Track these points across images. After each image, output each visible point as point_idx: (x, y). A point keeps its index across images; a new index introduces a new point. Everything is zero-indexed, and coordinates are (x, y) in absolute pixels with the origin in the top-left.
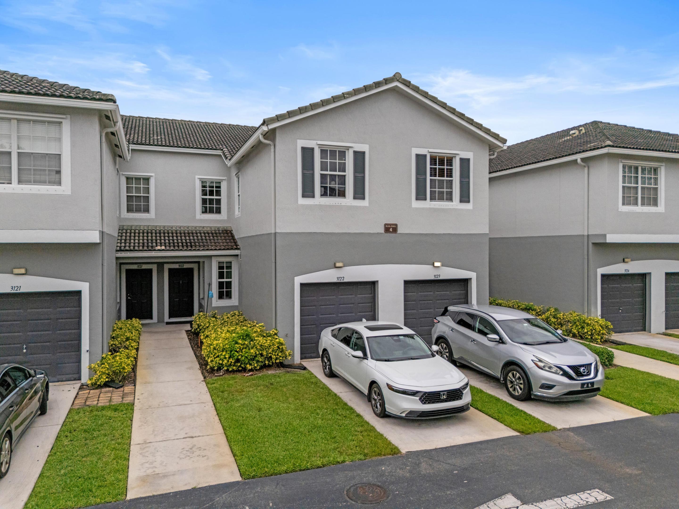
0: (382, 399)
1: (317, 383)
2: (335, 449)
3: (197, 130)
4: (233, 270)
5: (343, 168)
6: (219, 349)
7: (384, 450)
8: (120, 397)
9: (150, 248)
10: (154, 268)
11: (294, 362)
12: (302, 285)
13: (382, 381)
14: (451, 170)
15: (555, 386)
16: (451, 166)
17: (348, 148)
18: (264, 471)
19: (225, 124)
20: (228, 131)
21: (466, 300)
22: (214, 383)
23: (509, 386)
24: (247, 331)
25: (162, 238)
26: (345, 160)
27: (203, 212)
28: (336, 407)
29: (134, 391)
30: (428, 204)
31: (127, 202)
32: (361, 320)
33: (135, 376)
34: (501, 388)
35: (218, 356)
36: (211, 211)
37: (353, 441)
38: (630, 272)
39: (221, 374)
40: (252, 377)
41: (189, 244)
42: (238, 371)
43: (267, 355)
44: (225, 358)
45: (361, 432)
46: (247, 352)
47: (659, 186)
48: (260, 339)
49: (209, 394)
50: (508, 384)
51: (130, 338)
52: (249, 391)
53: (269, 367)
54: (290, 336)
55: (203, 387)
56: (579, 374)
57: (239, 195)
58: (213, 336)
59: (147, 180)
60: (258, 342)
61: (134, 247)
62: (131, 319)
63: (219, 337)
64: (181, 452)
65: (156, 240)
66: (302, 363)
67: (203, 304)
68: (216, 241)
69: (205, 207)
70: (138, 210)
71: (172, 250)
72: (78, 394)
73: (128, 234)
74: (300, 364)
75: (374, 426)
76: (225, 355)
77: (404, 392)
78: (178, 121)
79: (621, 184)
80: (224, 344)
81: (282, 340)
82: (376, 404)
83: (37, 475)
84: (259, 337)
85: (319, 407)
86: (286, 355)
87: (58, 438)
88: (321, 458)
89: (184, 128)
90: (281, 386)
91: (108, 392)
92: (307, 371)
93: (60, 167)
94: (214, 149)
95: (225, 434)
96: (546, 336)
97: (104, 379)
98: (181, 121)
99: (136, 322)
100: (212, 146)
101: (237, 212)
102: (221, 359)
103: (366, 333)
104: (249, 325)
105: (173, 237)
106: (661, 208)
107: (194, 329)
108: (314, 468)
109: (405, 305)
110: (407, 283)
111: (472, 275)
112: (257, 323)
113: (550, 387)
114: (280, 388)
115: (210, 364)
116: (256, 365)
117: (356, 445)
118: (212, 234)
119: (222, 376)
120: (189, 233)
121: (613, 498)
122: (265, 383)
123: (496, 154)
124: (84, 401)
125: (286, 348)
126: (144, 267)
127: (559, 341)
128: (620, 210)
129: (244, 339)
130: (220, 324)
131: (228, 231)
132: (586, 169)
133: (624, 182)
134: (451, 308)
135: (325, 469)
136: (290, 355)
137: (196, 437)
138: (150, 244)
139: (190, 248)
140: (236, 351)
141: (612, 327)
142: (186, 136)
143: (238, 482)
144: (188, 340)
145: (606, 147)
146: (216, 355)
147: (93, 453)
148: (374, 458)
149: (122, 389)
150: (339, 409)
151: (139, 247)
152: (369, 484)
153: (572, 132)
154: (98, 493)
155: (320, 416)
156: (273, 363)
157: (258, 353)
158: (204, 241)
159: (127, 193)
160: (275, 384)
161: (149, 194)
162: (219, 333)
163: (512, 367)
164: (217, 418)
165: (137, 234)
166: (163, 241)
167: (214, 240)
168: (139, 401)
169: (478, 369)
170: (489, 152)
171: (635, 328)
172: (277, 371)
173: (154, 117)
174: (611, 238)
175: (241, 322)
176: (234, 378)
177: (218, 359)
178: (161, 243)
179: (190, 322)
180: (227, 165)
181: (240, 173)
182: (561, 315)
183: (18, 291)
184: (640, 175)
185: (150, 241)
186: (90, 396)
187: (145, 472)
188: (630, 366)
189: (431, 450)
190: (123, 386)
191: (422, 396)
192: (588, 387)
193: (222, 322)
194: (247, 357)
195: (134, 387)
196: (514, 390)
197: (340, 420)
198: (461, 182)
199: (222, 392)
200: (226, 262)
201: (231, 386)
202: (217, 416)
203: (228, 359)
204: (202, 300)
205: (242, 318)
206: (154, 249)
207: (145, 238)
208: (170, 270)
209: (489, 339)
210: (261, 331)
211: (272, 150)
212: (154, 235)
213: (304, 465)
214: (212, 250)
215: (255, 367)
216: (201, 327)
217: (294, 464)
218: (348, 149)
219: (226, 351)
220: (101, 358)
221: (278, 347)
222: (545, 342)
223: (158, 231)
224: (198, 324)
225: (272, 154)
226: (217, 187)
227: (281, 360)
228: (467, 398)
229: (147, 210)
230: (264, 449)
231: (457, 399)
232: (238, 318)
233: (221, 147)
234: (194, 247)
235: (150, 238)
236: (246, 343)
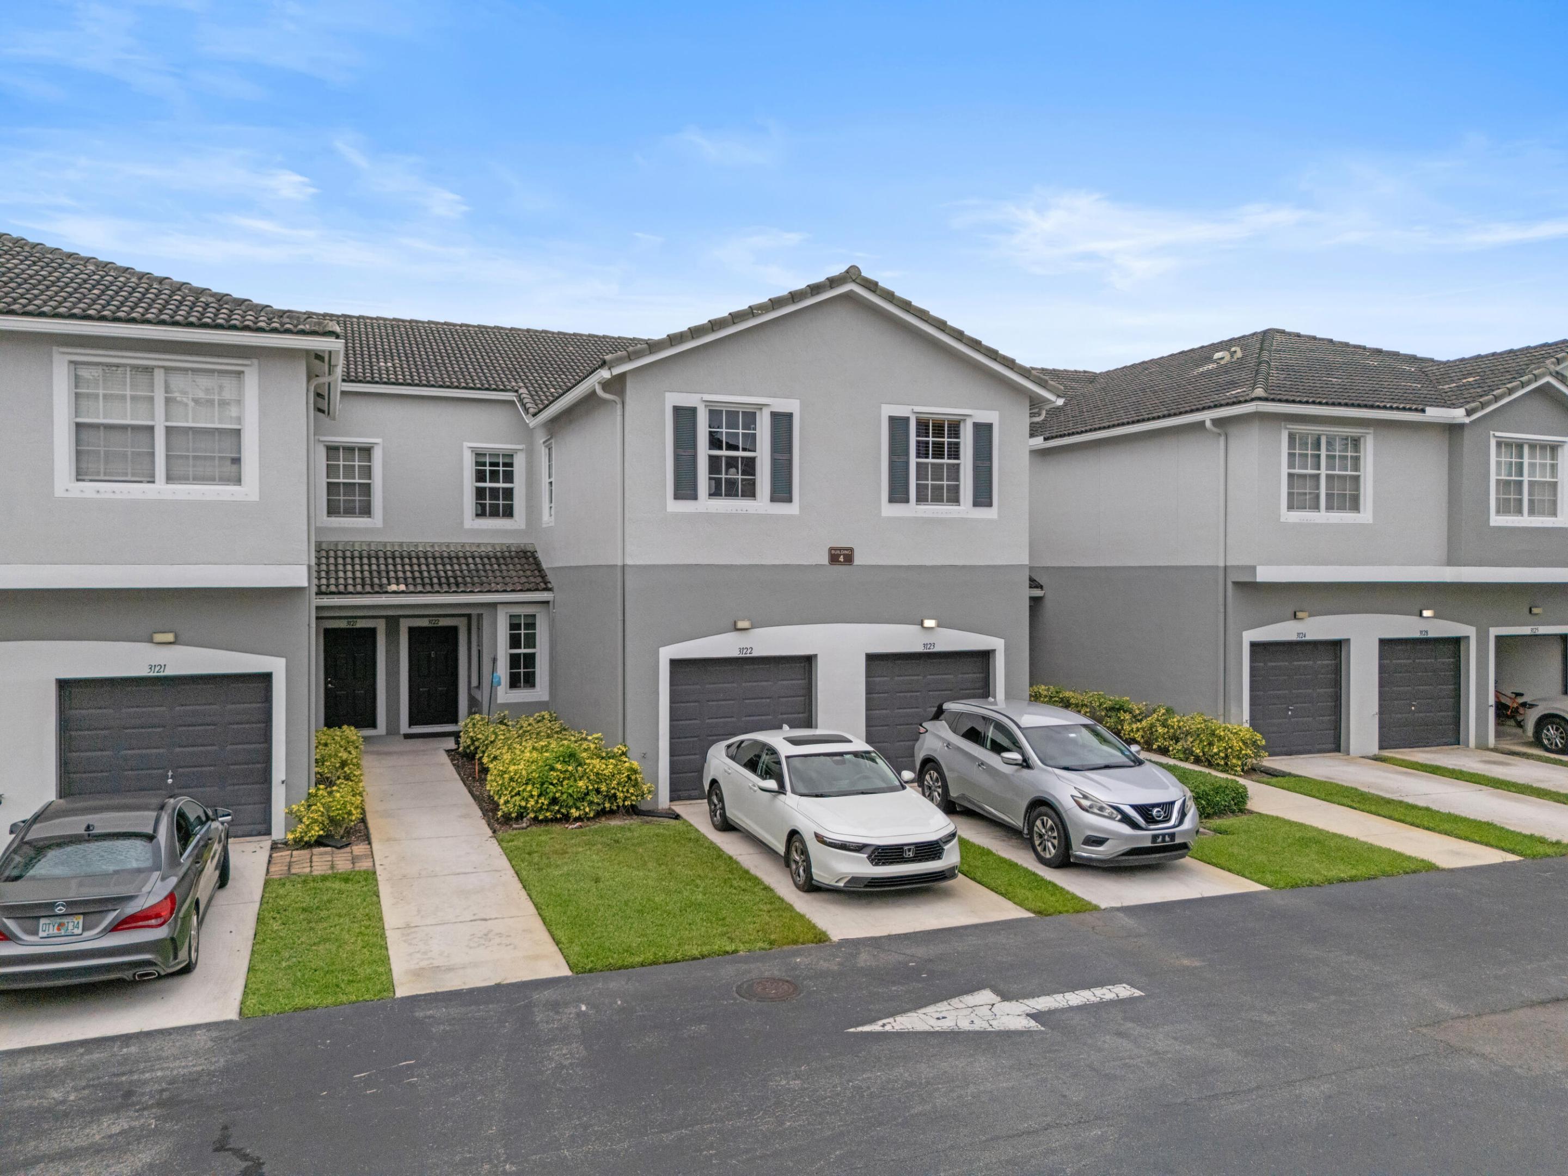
0: (807, 861)
1: (698, 841)
2: (723, 934)
3: (464, 345)
4: (537, 631)
5: (751, 443)
6: (519, 780)
7: (802, 936)
8: (348, 862)
9: (377, 589)
10: (381, 627)
11: (658, 805)
12: (674, 663)
13: (807, 830)
14: (957, 444)
15: (1108, 839)
16: (958, 438)
17: (761, 407)
18: (608, 963)
19: (519, 330)
20: (525, 344)
21: (984, 690)
22: (512, 841)
23: (1037, 843)
24: (569, 747)
25: (399, 567)
26: (754, 429)
27: (477, 515)
28: (730, 876)
29: (370, 853)
30: (912, 510)
31: (328, 494)
32: (781, 728)
33: (366, 828)
34: (1025, 848)
35: (518, 794)
36: (494, 513)
37: (754, 923)
38: (1308, 638)
39: (524, 825)
40: (582, 830)
41: (452, 580)
42: (555, 820)
43: (607, 792)
44: (532, 796)
45: (769, 912)
46: (571, 786)
47: (1361, 473)
48: (596, 762)
49: (504, 857)
50: (1035, 838)
51: (349, 762)
52: (577, 853)
53: (612, 813)
54: (650, 757)
55: (494, 847)
56: (1150, 820)
57: (551, 483)
58: (507, 757)
59: (366, 451)
60: (591, 767)
61: (346, 586)
62: (340, 727)
63: (518, 758)
64: (470, 940)
65: (388, 572)
66: (674, 808)
67: (480, 699)
68: (505, 573)
69: (481, 504)
70: (349, 512)
71: (421, 592)
72: (270, 856)
73: (332, 561)
74: (670, 809)
75: (791, 903)
76: (531, 791)
77: (844, 846)
78: (423, 322)
79: (1285, 471)
80: (529, 771)
81: (635, 764)
82: (798, 868)
83: (246, 970)
84: (592, 758)
85: (699, 876)
86: (643, 792)
87: (260, 920)
88: (698, 945)
89: (436, 340)
90: (633, 845)
91: (326, 853)
92: (682, 821)
93: (239, 451)
94: (502, 390)
95: (540, 915)
96: (1112, 755)
97: (316, 831)
98: (429, 322)
99: (350, 732)
100: (496, 382)
101: (546, 517)
102: (523, 799)
103: (785, 750)
104: (573, 739)
105: (419, 565)
106: (1365, 516)
107: (464, 747)
108: (687, 960)
109: (868, 700)
110: (872, 659)
111: (996, 644)
112: (587, 735)
113: (1099, 842)
114: (632, 848)
115: (503, 807)
116: (587, 810)
117: (758, 928)
118: (497, 558)
119: (526, 828)
120: (450, 558)
121: (1143, 994)
122: (604, 839)
123: (1044, 413)
124: (287, 868)
125: (643, 779)
126: (360, 624)
127: (1132, 764)
128: (1282, 520)
129: (565, 762)
130: (516, 736)
131: (529, 554)
132: (1222, 439)
133: (1291, 465)
134: (950, 706)
135: (705, 960)
136: (650, 792)
137: (490, 919)
138: (376, 581)
139: (454, 589)
140: (552, 784)
141: (1264, 742)
142: (443, 361)
143: (566, 978)
144: (452, 768)
145: (1253, 400)
146: (515, 791)
147: (325, 940)
148: (785, 948)
149: (348, 849)
150: (735, 879)
151: (354, 586)
152: (774, 980)
153: (1217, 355)
154: (349, 989)
155: (701, 889)
156: (618, 807)
157: (591, 787)
158: (482, 573)
159: (328, 477)
160: (623, 841)
161: (370, 479)
162: (518, 752)
163: (1043, 809)
164: (523, 893)
165: (349, 561)
166: (400, 574)
167: (501, 572)
168: (382, 867)
169: (988, 816)
170: (1030, 409)
171: (1318, 747)
172: (627, 822)
173: (374, 315)
174: (1264, 574)
175: (557, 732)
176: (548, 832)
177: (518, 798)
178: (397, 579)
179: (456, 735)
180: (527, 424)
181: (553, 441)
182: (1175, 720)
183: (162, 674)
184: (1323, 453)
185: (375, 574)
186: (293, 860)
187: (418, 963)
188: (1274, 813)
189: (881, 938)
190: (350, 844)
191: (873, 852)
192: (1164, 841)
193: (521, 732)
194: (571, 795)
195: (369, 847)
196: (1044, 849)
197: (735, 894)
198: (976, 469)
199: (529, 854)
200: (525, 616)
201: (543, 844)
202: (523, 890)
203: (536, 798)
204: (477, 691)
205: (557, 725)
206: (385, 590)
207: (366, 567)
208: (411, 630)
209: (1006, 760)
210: (596, 748)
211: (619, 412)
212: (382, 561)
213: (671, 955)
214: (497, 591)
215: (587, 813)
216: (477, 743)
217: (655, 954)
218: (761, 409)
219: (533, 784)
220: (306, 796)
221: (629, 777)
222: (1103, 765)
223: (389, 554)
224: (472, 738)
225: (619, 419)
226: (505, 465)
227: (633, 800)
228: (951, 857)
229: (366, 511)
230: (605, 934)
231: (933, 859)
232: (549, 725)
233: (514, 384)
234: (461, 585)
235: (374, 567)
236: (570, 768)
